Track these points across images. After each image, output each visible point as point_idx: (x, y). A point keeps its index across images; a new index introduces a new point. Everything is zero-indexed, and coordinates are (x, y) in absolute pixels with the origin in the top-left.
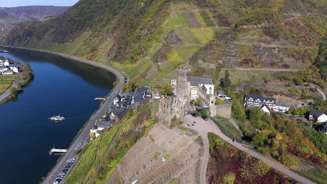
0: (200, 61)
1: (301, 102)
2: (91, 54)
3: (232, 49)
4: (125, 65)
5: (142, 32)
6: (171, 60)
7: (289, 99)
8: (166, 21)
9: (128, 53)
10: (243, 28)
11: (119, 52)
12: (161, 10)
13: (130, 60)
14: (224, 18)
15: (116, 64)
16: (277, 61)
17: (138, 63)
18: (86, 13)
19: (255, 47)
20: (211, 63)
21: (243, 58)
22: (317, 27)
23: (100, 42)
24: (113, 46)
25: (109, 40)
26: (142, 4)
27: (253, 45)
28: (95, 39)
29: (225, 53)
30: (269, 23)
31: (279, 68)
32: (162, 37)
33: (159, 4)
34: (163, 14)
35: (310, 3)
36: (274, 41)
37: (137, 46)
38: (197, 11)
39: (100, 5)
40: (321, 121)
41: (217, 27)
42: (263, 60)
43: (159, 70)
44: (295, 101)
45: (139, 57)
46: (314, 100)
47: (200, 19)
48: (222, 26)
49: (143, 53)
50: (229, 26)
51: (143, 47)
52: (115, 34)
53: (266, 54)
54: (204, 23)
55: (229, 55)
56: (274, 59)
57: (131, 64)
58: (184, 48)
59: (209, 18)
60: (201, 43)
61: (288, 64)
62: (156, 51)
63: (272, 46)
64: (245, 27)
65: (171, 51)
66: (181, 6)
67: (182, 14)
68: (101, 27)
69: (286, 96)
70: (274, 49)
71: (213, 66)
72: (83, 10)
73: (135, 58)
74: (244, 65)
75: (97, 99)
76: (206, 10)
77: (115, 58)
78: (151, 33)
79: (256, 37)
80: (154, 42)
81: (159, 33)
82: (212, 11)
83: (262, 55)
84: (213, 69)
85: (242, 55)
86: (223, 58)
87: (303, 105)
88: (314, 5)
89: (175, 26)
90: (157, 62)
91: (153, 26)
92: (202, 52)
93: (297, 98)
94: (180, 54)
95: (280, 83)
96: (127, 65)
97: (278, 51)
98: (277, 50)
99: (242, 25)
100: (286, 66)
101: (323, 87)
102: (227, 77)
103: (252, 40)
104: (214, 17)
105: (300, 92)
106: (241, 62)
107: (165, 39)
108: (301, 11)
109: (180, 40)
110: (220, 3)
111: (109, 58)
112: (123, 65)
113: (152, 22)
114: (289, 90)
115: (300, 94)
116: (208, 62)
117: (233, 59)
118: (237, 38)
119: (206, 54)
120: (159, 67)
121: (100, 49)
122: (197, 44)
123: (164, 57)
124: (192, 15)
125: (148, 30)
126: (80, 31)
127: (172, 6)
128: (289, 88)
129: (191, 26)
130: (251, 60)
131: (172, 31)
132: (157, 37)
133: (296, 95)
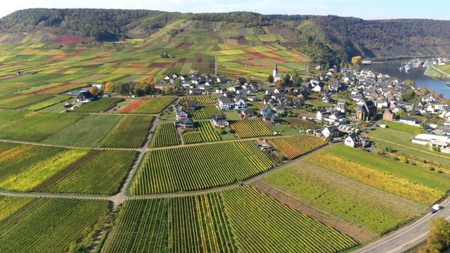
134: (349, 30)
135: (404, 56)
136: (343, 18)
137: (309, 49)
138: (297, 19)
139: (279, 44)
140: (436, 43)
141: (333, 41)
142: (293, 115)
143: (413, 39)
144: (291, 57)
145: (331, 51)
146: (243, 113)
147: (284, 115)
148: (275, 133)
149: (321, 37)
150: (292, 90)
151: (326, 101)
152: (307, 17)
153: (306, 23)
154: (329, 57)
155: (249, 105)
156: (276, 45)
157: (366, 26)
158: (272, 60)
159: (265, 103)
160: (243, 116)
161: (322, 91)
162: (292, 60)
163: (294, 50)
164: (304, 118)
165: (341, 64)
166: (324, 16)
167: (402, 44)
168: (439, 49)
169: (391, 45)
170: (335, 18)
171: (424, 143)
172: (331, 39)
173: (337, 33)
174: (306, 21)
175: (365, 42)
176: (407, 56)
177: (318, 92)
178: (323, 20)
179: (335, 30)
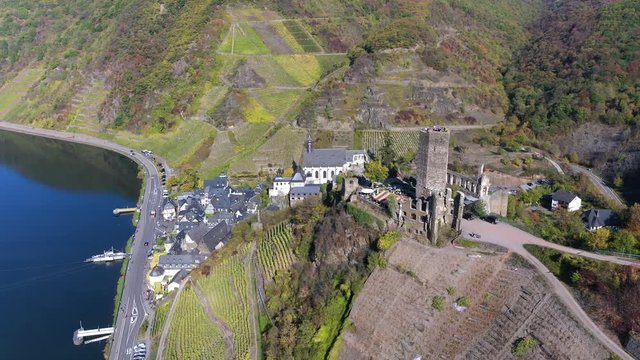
0: (320, 119)
1: (525, 180)
2: (56, 116)
3: (376, 93)
4: (146, 137)
5: (175, 65)
6: (253, 119)
7: (505, 176)
8: (225, 43)
9: (150, 109)
10: (385, 55)
11: (126, 110)
12: (208, 20)
13: (157, 124)
14: (332, 35)
15: (123, 135)
16: (454, 111)
17: (177, 130)
18: (19, 28)
19: (414, 88)
20: (343, 121)
21: (398, 110)
22: (485, 50)
23: (74, 90)
24: (111, 97)
25: (95, 84)
26: (162, 7)
27: (410, 84)
28: (58, 83)
29: (365, 100)
30: (426, 43)
31: (461, 123)
32: (221, 74)
33: (203, 7)
34: (215, 29)
35: (464, 9)
36: (441, 76)
37: (166, 94)
38: (278, 21)
39: (49, 10)
40: (573, 209)
41: (323, 53)
42: (432, 111)
43: (233, 140)
44: (515, 179)
45: (177, 117)
46: (545, 174)
47: (290, 39)
48: (331, 52)
49: (185, 109)
50: (344, 51)
51: (183, 96)
52: (108, 72)
53: (436, 100)
54: (297, 46)
55: (373, 105)
56: (450, 109)
57: (161, 132)
58: (273, 95)
59: (304, 36)
60: (299, 85)
61: (472, 115)
62: (215, 102)
63: (442, 84)
64: (388, 51)
65: (248, 102)
66: (247, 11)
67: (253, 28)
68: (66, 57)
69: (500, 171)
70: (446, 90)
71: (346, 126)
72: (11, 20)
73: (169, 120)
74: (402, 121)
75: (119, 211)
76: (296, 20)
77: (118, 123)
78: (196, 68)
79: (411, 69)
80: (208, 85)
81: (213, 67)
82: (308, 21)
83: (429, 101)
84: (348, 133)
85: (394, 103)
86: (363, 111)
87: (530, 184)
88: (470, 13)
89: (245, 52)
90: (225, 124)
91: (198, 52)
92: (320, 100)
93: (518, 174)
94: (267, 108)
95: (482, 150)
96: (151, 136)
97: (454, 94)
98: (451, 91)
99: (381, 47)
100: (471, 120)
101: (552, 151)
102: (388, 146)
103: (406, 77)
104: (313, 34)
105: (520, 162)
106: (397, 117)
107: (230, 78)
108: (456, 24)
109: (262, 80)
110: (321, 7)
111: (104, 122)
112: (141, 136)
113: (194, 44)
114: (502, 161)
115: (521, 167)
116: (337, 119)
117: (382, 113)
118: (379, 72)
119: (329, 104)
120: (231, 135)
121: (77, 103)
122: (294, 86)
123: (238, 115)
124: (272, 30)
125: (187, 61)
126: (12, 68)
127: (230, 13)
128: (501, 157)
129: (275, 51)
130: (412, 112)
131: (242, 63)
132: (212, 74)
133: (515, 169)
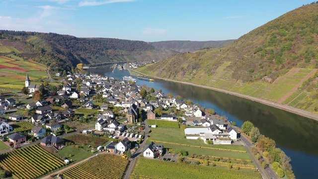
134: (67, 44)
135: (107, 63)
136: (61, 35)
137: (43, 59)
138: (24, 34)
139: (15, 55)
140: (123, 53)
141: (58, 52)
142: (71, 130)
143: (109, 51)
144: (30, 66)
145: (61, 60)
146: (11, 140)
147: (62, 133)
148: (66, 161)
149: (49, 49)
150: (54, 100)
151: (90, 108)
152: (33, 34)
153: (33, 38)
154: (62, 65)
155: (14, 126)
156: (12, 56)
157: (79, 42)
158: (14, 70)
159: (33, 120)
160: (12, 144)
161: (79, 97)
162: (31, 69)
163: (30, 60)
164: (85, 132)
165: (72, 70)
166: (46, 34)
167: (104, 55)
168: (125, 57)
169: (97, 55)
170: (55, 35)
171: (196, 138)
172: (56, 51)
173: (60, 47)
174: (32, 36)
175: (80, 53)
176: (109, 62)
177: (76, 99)
178: (46, 36)
179: (57, 44)
